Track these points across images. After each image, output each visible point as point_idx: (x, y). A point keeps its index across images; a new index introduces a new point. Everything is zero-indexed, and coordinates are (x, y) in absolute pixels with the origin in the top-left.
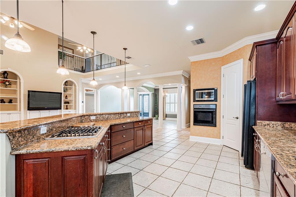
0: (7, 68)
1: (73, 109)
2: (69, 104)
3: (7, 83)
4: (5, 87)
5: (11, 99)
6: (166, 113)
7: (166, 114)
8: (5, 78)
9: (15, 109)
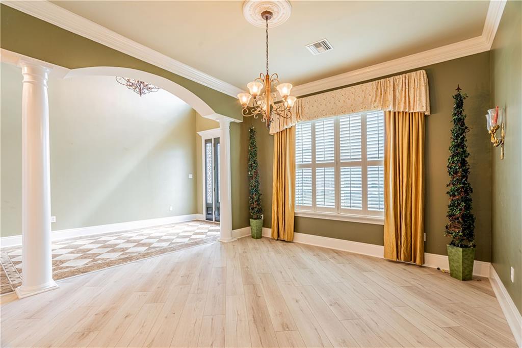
7: (295, 217)
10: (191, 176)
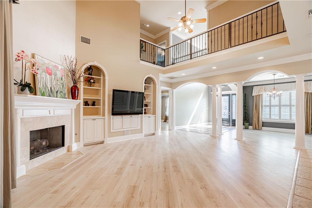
0: (94, 62)
1: (151, 114)
2: (147, 107)
3: (92, 81)
4: (90, 85)
5: (94, 101)
6: (263, 120)
7: (263, 122)
8: (89, 74)
9: (97, 113)
10: (208, 108)
